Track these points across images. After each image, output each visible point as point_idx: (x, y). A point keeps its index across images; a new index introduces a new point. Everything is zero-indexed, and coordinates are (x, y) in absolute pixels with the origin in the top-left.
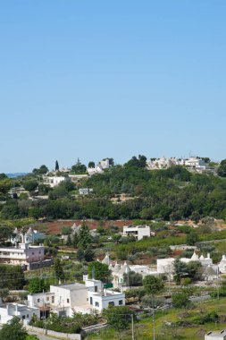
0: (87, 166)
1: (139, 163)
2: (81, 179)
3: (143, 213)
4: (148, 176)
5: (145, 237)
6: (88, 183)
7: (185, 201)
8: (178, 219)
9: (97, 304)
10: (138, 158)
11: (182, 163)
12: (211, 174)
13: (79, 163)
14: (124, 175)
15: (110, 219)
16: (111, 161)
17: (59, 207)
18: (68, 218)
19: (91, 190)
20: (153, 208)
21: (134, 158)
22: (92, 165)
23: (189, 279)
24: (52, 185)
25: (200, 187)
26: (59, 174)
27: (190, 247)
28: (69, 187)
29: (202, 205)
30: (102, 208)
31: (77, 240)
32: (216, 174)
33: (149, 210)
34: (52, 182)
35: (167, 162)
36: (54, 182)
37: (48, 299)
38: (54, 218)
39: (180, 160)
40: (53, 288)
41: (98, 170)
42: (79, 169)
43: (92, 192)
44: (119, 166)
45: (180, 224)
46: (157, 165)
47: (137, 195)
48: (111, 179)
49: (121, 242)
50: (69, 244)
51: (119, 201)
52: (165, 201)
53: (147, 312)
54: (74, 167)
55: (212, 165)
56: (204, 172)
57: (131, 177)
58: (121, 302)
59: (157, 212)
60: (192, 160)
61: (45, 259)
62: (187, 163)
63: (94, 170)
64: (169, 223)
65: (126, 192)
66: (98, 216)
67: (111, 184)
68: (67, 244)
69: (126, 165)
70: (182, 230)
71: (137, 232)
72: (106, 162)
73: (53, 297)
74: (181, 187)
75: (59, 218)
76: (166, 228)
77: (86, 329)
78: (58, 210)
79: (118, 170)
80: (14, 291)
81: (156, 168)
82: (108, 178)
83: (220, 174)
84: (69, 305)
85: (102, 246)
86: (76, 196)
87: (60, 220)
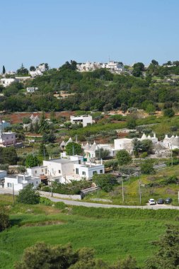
0: (29, 69)
1: (71, 67)
2: (27, 80)
3: (82, 106)
4: (79, 77)
5: (89, 124)
6: (33, 83)
7: (113, 96)
8: (110, 109)
9: (84, 173)
10: (70, 63)
11: (103, 66)
12: (128, 75)
13: (23, 68)
14: (61, 76)
15: (56, 110)
16: (46, 66)
17: (16, 103)
18: (23, 111)
19: (37, 88)
20: (89, 102)
21: (67, 62)
22: (33, 69)
23: (146, 153)
24: (5, 85)
25: (121, 85)
26: (8, 77)
27: (132, 130)
28: (18, 87)
29: (127, 99)
30: (50, 102)
31: (38, 128)
32: (131, 75)
33: (87, 103)
34: (4, 82)
35: (92, 65)
36: (6, 82)
37: (42, 171)
38: (12, 111)
39: (101, 64)
40: (45, 163)
41: (38, 72)
42: (23, 72)
43: (38, 90)
44: (55, 70)
45: (112, 113)
46: (84, 68)
47: (73, 92)
48: (51, 80)
49: (71, 128)
50: (32, 130)
51: (60, 96)
52: (98, 96)
53: (124, 177)
54: (19, 71)
55: (127, 68)
56: (122, 73)
57: (67, 77)
58: (101, 171)
59: (93, 105)
60: (111, 64)
61: (16, 142)
62: (107, 67)
63: (35, 72)
64: (103, 113)
65: (64, 90)
66: (47, 109)
67: (52, 83)
68: (30, 131)
69: (60, 68)
70: (115, 118)
71: (82, 121)
72: (43, 67)
73: (46, 170)
74: (107, 85)
75: (16, 111)
76: (102, 117)
77: (84, 191)
78: (15, 104)
79: (55, 73)
80: (12, 166)
81: (83, 71)
82: (49, 79)
83: (134, 75)
84: (61, 174)
85: (57, 132)
86: (26, 93)
87: (17, 113)
